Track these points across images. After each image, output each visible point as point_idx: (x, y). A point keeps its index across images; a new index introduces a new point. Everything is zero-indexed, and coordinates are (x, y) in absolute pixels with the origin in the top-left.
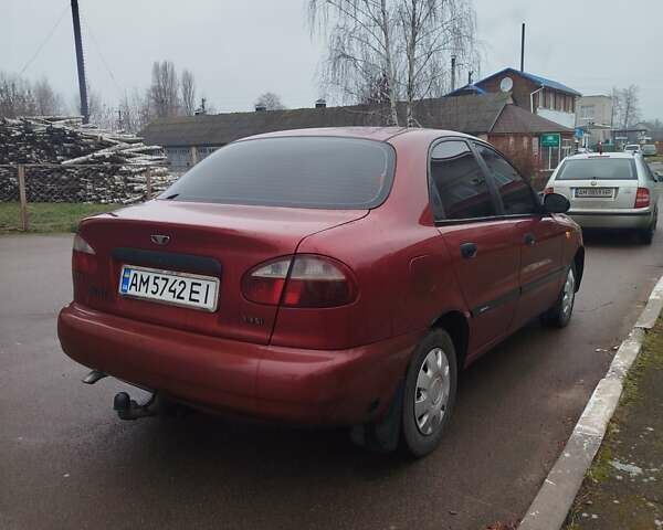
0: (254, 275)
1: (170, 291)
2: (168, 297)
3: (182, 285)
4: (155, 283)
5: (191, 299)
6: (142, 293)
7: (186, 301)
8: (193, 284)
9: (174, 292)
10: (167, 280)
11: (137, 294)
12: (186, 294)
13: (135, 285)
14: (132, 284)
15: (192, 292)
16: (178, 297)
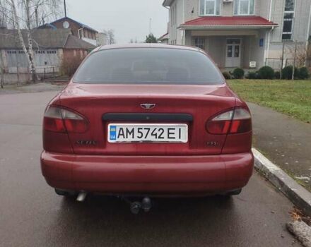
0: (213, 120)
1: (152, 134)
2: (151, 138)
3: (161, 131)
4: (139, 132)
5: (169, 138)
6: (130, 139)
7: (166, 139)
8: (169, 129)
9: (156, 135)
10: (149, 129)
11: (125, 140)
12: (165, 135)
13: (123, 135)
14: (119, 134)
15: (169, 133)
16: (159, 137)
